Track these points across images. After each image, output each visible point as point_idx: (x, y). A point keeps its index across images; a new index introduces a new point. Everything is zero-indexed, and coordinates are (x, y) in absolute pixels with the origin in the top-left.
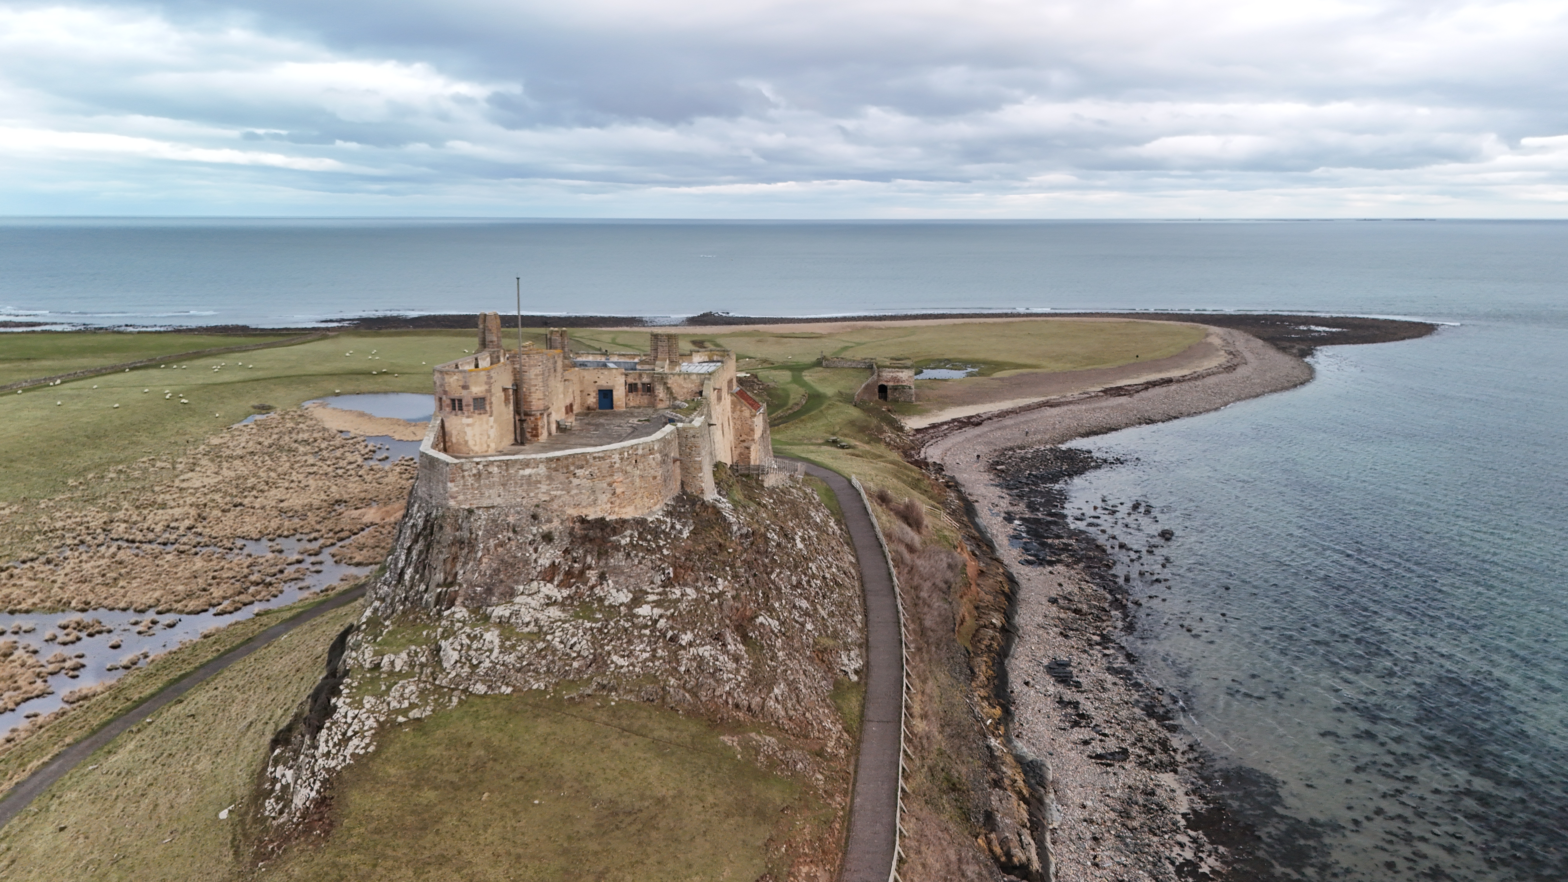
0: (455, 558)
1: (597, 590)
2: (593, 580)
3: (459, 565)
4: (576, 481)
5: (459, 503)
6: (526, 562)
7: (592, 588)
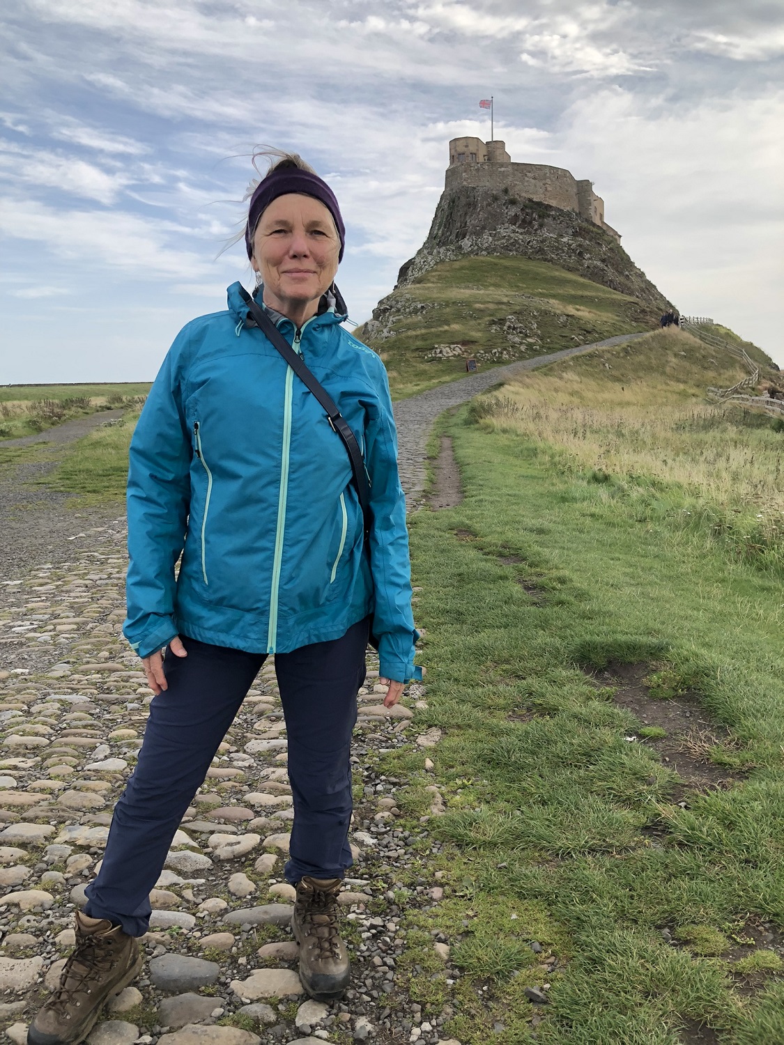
0: (466, 214)
1: (538, 232)
2: (536, 227)
3: (468, 217)
4: (527, 179)
5: (469, 183)
6: (502, 214)
7: (536, 230)
